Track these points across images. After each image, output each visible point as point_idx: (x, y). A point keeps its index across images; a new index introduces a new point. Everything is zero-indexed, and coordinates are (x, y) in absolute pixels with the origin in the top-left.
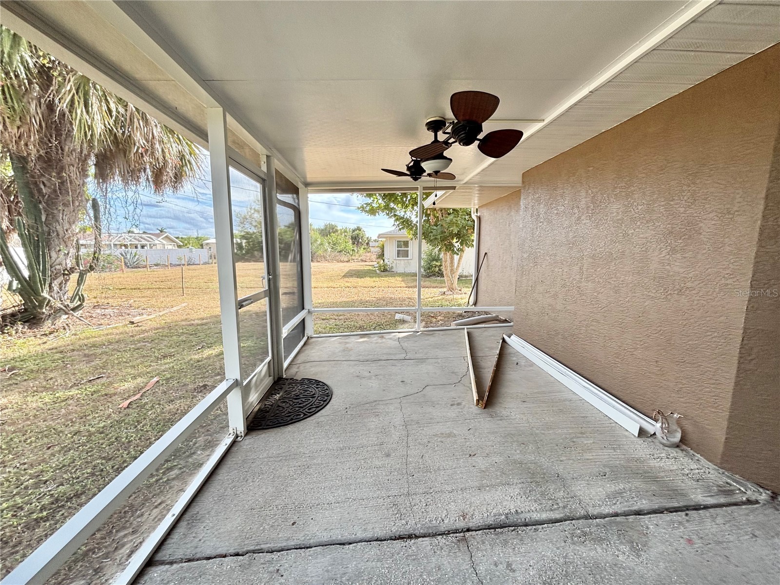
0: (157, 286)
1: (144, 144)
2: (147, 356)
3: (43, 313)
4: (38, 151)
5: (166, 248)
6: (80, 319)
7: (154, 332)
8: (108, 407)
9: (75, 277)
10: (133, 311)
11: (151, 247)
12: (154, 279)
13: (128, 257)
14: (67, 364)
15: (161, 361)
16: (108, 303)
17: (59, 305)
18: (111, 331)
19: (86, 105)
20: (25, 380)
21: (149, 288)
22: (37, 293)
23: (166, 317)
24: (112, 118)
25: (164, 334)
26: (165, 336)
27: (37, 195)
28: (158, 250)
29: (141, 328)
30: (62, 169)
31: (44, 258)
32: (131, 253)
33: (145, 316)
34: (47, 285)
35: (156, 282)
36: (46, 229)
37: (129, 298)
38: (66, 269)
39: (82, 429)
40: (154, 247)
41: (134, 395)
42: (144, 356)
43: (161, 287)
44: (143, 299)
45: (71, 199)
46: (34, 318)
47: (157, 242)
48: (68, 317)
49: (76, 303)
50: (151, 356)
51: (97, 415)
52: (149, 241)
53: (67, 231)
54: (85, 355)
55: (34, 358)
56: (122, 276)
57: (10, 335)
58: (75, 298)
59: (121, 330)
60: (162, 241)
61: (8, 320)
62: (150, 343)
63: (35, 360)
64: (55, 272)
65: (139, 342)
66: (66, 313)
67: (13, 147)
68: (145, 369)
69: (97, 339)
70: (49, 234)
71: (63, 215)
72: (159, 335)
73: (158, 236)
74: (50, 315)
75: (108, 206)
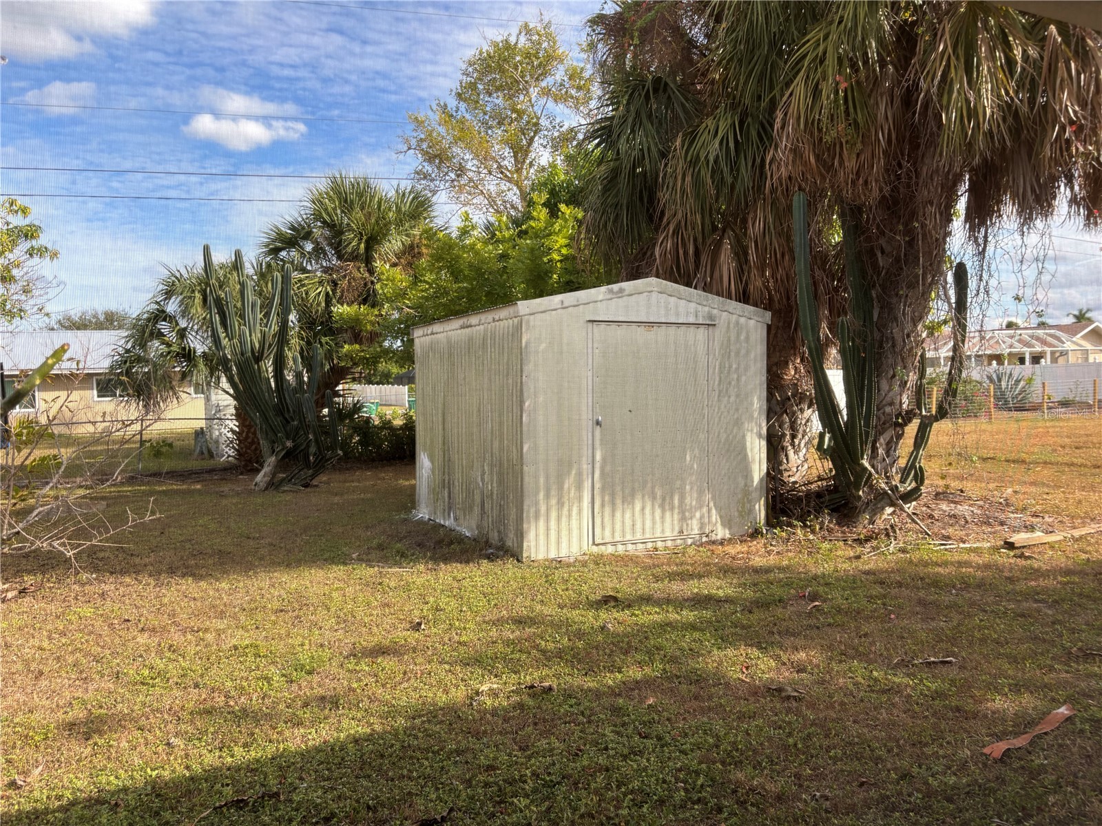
0: (1066, 459)
1: (1075, 112)
2: (1044, 641)
3: (860, 497)
4: (881, 190)
5: (1091, 360)
6: (913, 520)
7: (1059, 578)
8: (963, 741)
9: (912, 429)
10: (1013, 517)
11: (1054, 360)
12: (1059, 441)
13: (1004, 384)
14: (891, 612)
15: (1078, 663)
16: (962, 491)
17: (883, 485)
18: (966, 557)
19: (968, 71)
20: (829, 625)
21: (1045, 463)
22: (855, 459)
23: (1090, 544)
24: (1012, 78)
25: (1086, 591)
26: (1088, 597)
27: (870, 271)
28: (1074, 365)
29: (1029, 562)
30: (913, 215)
31: (870, 391)
32: (1011, 374)
33: (1038, 534)
34: (869, 446)
35: (1063, 447)
36: (877, 335)
37: (1002, 481)
38: (900, 414)
39: (915, 770)
40: (1061, 360)
41: (1017, 734)
42: (1036, 638)
43: (1075, 460)
44: (1033, 489)
45: (921, 272)
46: (846, 504)
47: (1068, 346)
48: (894, 511)
49: (909, 486)
50: (1052, 643)
51: (941, 752)
52: (1050, 345)
53: (908, 336)
54: (921, 602)
55: (843, 584)
56: (989, 427)
57: (813, 532)
58: (908, 474)
59: (986, 558)
60: (1083, 343)
61: (812, 504)
62: (1050, 607)
63: (843, 589)
64: (883, 419)
65: (1027, 600)
66: (892, 504)
67: (848, 194)
68: (1038, 672)
69: (940, 570)
70: (881, 346)
71: (905, 306)
72: (1072, 589)
73: (1071, 330)
74: (868, 503)
75: (985, 276)
